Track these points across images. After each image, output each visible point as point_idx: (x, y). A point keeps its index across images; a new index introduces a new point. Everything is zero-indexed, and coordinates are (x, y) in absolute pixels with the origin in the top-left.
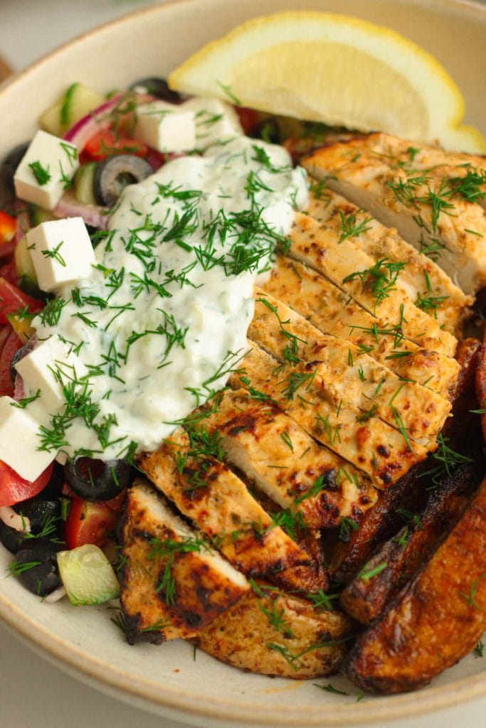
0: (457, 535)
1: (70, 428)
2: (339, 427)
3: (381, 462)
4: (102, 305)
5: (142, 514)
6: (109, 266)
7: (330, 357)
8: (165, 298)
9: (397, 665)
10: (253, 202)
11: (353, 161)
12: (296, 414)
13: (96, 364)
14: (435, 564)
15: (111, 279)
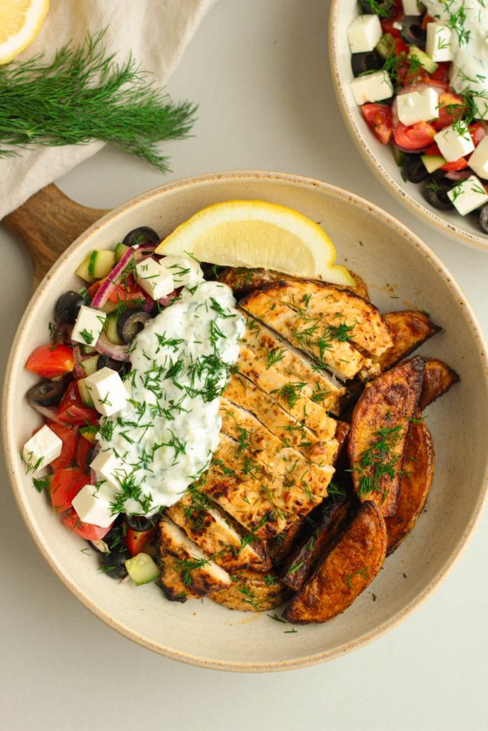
0: (339, 548)
1: (126, 502)
2: (274, 490)
3: (298, 508)
4: (135, 425)
5: (170, 541)
6: (136, 400)
7: (267, 446)
8: (171, 421)
9: (312, 614)
10: (215, 348)
11: (272, 309)
12: (250, 483)
13: (136, 463)
14: (329, 562)
15: (138, 408)
